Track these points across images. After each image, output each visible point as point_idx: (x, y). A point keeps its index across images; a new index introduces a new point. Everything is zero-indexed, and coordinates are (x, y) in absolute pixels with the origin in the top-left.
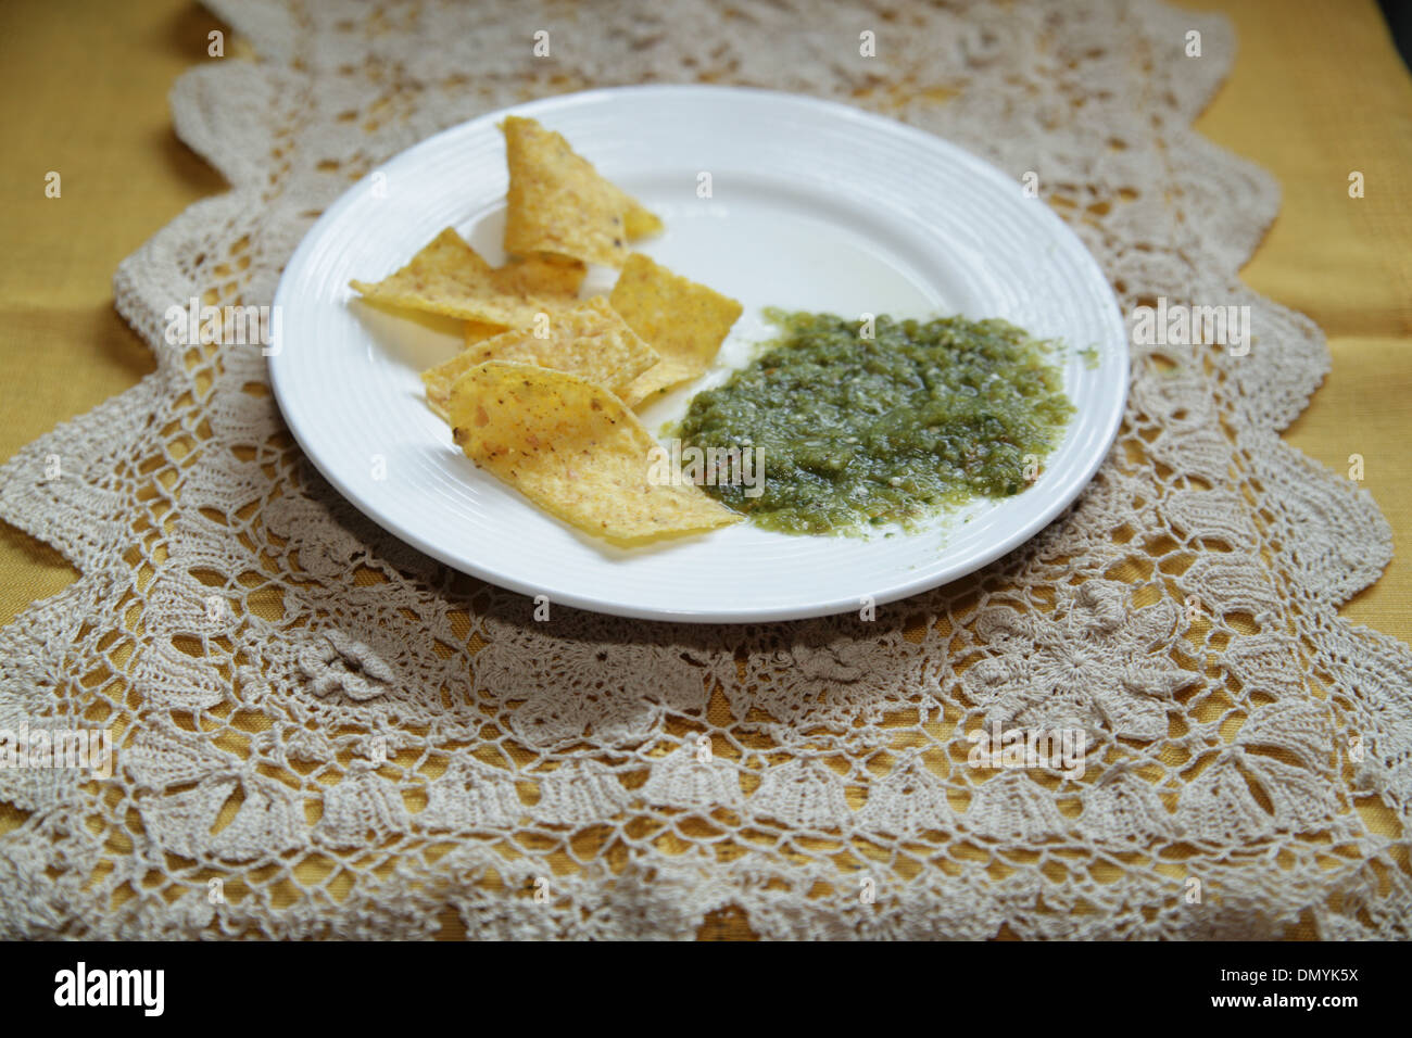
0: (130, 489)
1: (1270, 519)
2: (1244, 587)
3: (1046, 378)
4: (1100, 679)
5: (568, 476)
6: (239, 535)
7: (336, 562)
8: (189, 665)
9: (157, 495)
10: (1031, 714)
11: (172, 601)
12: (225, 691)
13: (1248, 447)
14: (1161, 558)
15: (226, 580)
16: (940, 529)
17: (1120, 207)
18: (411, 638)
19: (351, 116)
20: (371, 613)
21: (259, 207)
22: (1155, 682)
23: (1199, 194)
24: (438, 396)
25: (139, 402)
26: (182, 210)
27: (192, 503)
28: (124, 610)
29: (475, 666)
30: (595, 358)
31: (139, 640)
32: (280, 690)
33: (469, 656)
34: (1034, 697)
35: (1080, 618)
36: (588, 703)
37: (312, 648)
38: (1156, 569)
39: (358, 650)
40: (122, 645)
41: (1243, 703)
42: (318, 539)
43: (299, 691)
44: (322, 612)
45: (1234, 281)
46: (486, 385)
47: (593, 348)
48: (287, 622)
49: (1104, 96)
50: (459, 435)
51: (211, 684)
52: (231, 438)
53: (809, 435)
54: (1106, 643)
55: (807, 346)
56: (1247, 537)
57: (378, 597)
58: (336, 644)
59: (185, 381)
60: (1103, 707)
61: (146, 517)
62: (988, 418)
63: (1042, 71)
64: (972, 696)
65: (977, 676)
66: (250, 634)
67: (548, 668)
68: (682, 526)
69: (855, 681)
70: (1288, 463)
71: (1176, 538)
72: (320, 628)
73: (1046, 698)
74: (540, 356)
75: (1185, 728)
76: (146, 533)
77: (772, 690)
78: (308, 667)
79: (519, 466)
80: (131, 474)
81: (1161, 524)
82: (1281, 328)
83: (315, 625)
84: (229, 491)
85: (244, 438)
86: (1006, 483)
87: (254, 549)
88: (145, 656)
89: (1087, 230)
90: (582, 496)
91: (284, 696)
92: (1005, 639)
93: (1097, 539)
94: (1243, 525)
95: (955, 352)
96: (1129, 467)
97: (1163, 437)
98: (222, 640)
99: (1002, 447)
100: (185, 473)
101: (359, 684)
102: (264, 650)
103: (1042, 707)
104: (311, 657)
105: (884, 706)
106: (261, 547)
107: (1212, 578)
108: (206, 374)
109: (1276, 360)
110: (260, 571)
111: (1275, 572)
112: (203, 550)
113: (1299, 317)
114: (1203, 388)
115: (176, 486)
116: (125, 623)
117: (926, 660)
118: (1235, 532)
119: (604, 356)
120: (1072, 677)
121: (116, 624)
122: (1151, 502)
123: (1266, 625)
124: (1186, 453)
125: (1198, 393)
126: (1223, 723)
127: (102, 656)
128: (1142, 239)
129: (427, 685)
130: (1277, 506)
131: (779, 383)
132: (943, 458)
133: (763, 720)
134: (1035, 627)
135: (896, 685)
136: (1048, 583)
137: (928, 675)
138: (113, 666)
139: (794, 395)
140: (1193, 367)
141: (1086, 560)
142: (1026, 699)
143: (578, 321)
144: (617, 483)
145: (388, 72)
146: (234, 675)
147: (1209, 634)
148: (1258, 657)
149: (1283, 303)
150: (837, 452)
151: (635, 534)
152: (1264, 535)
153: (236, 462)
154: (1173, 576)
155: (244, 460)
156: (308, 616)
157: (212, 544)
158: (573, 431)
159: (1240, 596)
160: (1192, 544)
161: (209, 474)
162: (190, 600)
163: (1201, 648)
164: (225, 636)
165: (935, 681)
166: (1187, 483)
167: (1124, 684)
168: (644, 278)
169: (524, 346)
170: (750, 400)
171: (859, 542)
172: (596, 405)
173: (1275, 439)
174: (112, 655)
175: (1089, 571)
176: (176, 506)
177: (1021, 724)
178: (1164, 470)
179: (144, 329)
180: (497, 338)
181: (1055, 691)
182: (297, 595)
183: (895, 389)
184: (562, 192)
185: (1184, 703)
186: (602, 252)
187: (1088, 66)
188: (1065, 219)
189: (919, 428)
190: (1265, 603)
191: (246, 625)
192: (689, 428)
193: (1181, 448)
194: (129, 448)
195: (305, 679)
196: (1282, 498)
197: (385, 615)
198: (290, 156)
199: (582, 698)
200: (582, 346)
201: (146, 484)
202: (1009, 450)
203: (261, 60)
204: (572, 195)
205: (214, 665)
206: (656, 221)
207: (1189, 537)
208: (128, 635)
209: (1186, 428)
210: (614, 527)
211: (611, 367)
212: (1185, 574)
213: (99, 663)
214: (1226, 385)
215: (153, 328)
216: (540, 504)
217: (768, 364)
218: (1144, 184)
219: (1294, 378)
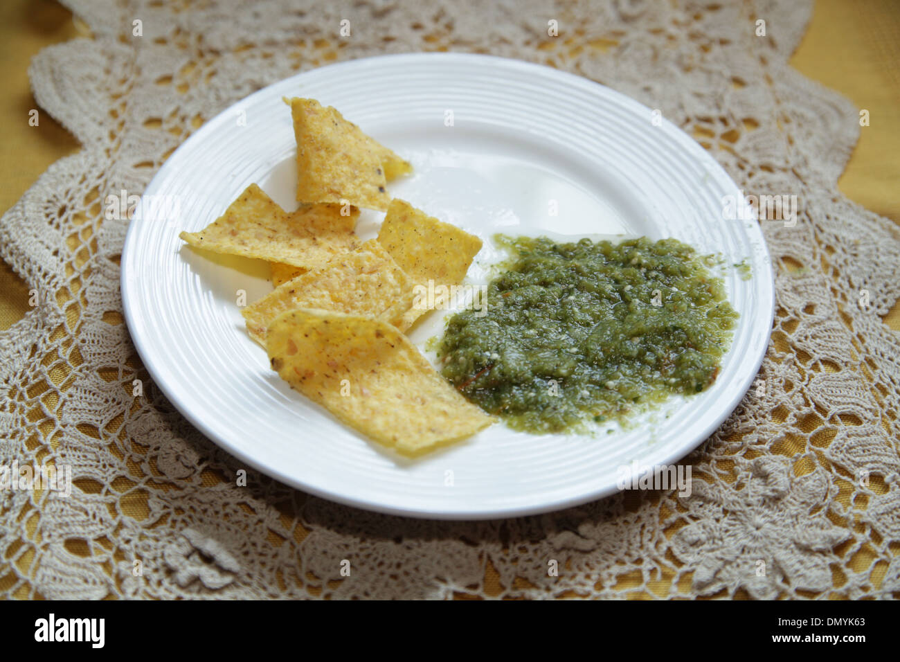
0: (22, 410)
1: (884, 391)
2: (874, 453)
3: (713, 290)
4: (777, 540)
5: (362, 394)
6: (110, 446)
7: (187, 467)
8: (78, 565)
9: (43, 415)
10: (727, 571)
11: (62, 510)
12: (109, 585)
13: (862, 330)
14: (811, 434)
15: (103, 486)
16: (648, 425)
17: (746, 133)
18: (250, 529)
19: (167, 79)
20: (217, 509)
21: (104, 162)
22: (818, 540)
23: (802, 120)
24: (257, 328)
25: (23, 333)
26: (46, 170)
27: (71, 421)
28: (25, 520)
29: (301, 553)
30: (374, 292)
31: (38, 546)
32: (151, 583)
33: (296, 543)
34: (728, 557)
35: (755, 488)
36: (392, 581)
37: (174, 546)
38: (808, 442)
39: (210, 546)
40: (25, 553)
41: (884, 553)
42: (172, 448)
43: (166, 582)
44: (179, 510)
45: (835, 193)
46: (295, 324)
47: (372, 284)
48: (152, 521)
49: (723, 42)
50: (275, 363)
51: (97, 580)
52: (97, 363)
53: (542, 347)
54: (778, 507)
55: (532, 269)
56: (871, 410)
57: (221, 495)
58: (193, 541)
59: (58, 316)
60: (782, 565)
61: (36, 434)
62: (675, 328)
63: (676, 23)
64: (681, 557)
65: (683, 540)
66: (125, 533)
67: (357, 551)
68: (453, 435)
69: (593, 550)
70: (892, 344)
71: (820, 415)
72: (179, 525)
73: (737, 557)
74: (331, 292)
75: (844, 578)
76: (37, 450)
77: (530, 560)
78: (172, 562)
79: (323, 386)
80: (21, 397)
81: (807, 404)
82: (875, 231)
83: (174, 521)
84: (99, 408)
85: (108, 362)
86: (694, 384)
87: (122, 456)
88: (44, 561)
89: (724, 155)
90: (374, 412)
91: (155, 587)
92: (701, 506)
93: (761, 419)
94: (867, 400)
95: (644, 270)
96: (778, 355)
97: (800, 328)
98: (103, 539)
99: (688, 352)
100: (64, 395)
101: (212, 576)
102: (136, 546)
103: (734, 565)
104: (174, 553)
105: (616, 570)
106: (127, 455)
107: (851, 448)
108: (73, 307)
109: (874, 259)
110: (128, 476)
111: (894, 437)
112: (82, 462)
113: (887, 222)
114: (824, 285)
115: (58, 407)
116: (26, 532)
117: (643, 527)
118: (862, 406)
119: (381, 290)
120: (755, 538)
121: (19, 533)
122: (798, 385)
123: (893, 484)
124: (818, 341)
125: (820, 288)
126: (872, 572)
127: (10, 564)
128: (765, 160)
129: (265, 571)
130: (888, 380)
131: (514, 304)
132: (644, 363)
133: (525, 587)
134: (722, 495)
135: (624, 550)
136: (729, 457)
137: (645, 540)
138: (20, 572)
139: (526, 313)
140: (814, 267)
141: (753, 437)
142: (722, 559)
143: (358, 260)
144: (399, 397)
145: (192, 40)
146: (115, 571)
147: (853, 496)
148: (891, 512)
149: (873, 211)
150: (565, 362)
151: (419, 446)
152: (882, 406)
153: (103, 383)
154: (822, 449)
155: (108, 380)
156: (169, 514)
157: (89, 456)
158: (363, 354)
159: (872, 462)
160: (832, 420)
161: (83, 395)
162: (76, 508)
163: (849, 508)
164: (105, 536)
165: (651, 545)
166: (821, 366)
167: (795, 543)
168: (404, 219)
169: (319, 283)
170: (494, 320)
171: (587, 438)
172: (379, 334)
173: (879, 322)
174: (18, 562)
175: (758, 447)
176: (58, 423)
177: (720, 580)
178: (803, 355)
179: (23, 273)
180: (298, 279)
181: (743, 551)
182: (158, 497)
183: (602, 304)
184: (338, 156)
185: (841, 556)
186: (371, 198)
187: (709, 17)
188: (707, 147)
189: (624, 340)
190: (890, 466)
191: (121, 525)
192: (450, 344)
193: (814, 337)
194: (19, 375)
195: (170, 572)
196: (891, 373)
197: (228, 510)
198: (123, 116)
199: (386, 577)
200: (363, 283)
201: (34, 406)
202: (693, 355)
203: (94, 37)
204: (346, 156)
205: (99, 563)
206: (407, 165)
207: (830, 414)
208: (29, 543)
209: (816, 320)
210: (402, 441)
211: (387, 300)
212: (830, 446)
213: (8, 569)
214: (839, 280)
215: (30, 271)
216: (341, 419)
217: (503, 286)
218: (761, 115)
219: (889, 273)
